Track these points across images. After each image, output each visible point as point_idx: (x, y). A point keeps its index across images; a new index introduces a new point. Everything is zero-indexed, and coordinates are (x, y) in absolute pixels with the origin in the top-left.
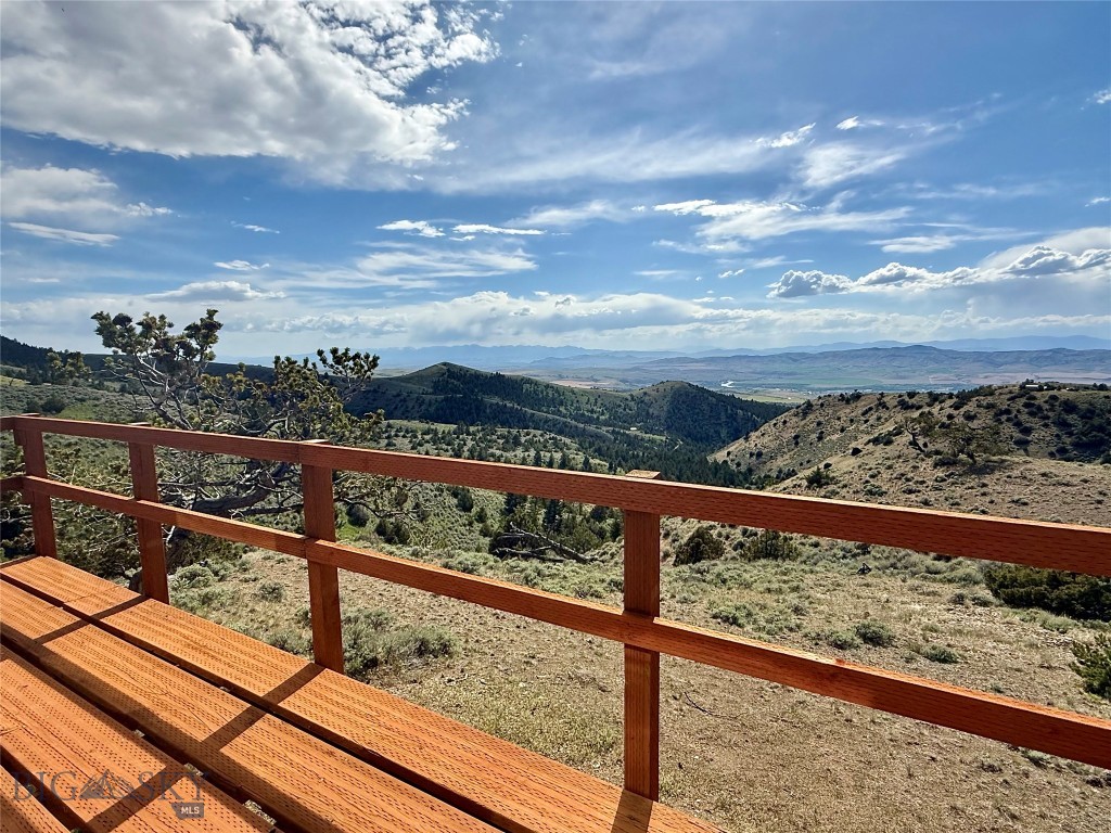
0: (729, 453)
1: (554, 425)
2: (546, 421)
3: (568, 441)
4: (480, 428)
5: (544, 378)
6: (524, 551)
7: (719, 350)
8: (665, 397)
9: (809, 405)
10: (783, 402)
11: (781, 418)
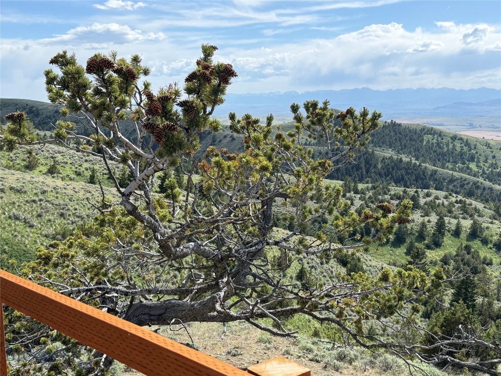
1: (462, 186)
2: (452, 180)
3: (480, 206)
4: (370, 185)
5: (449, 127)
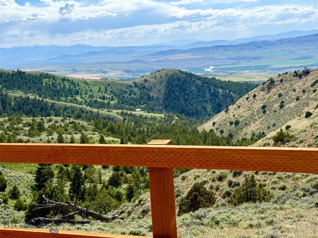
0: (214, 124)
1: (73, 112)
2: (66, 109)
3: (85, 124)
4: (7, 118)
5: (60, 72)
6: (57, 218)
7: (200, 42)
8: (162, 82)
9: (272, 82)
10: (252, 80)
11: (251, 93)
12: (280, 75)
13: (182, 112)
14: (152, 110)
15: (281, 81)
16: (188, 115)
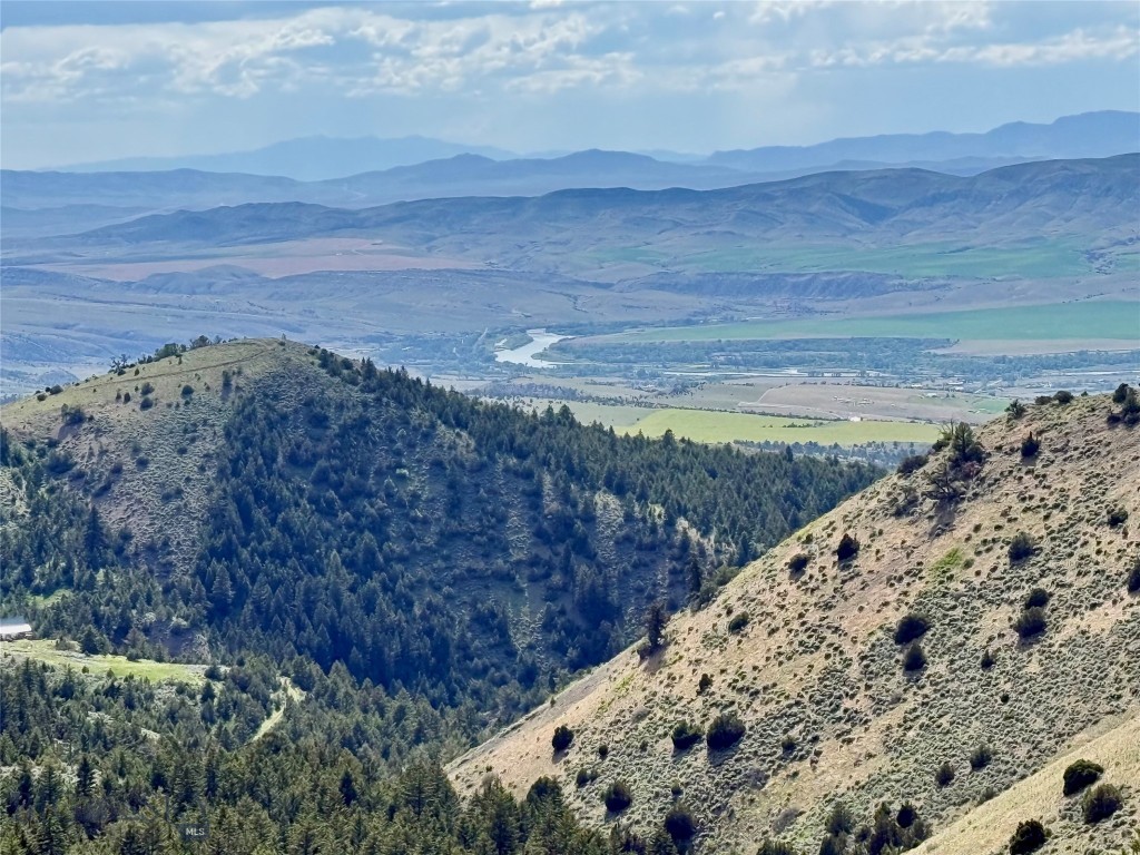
0: (562, 741)
9: (966, 454)
12: (1017, 411)
13: (334, 649)
14: (118, 635)
15: (1030, 450)
16: (378, 671)
